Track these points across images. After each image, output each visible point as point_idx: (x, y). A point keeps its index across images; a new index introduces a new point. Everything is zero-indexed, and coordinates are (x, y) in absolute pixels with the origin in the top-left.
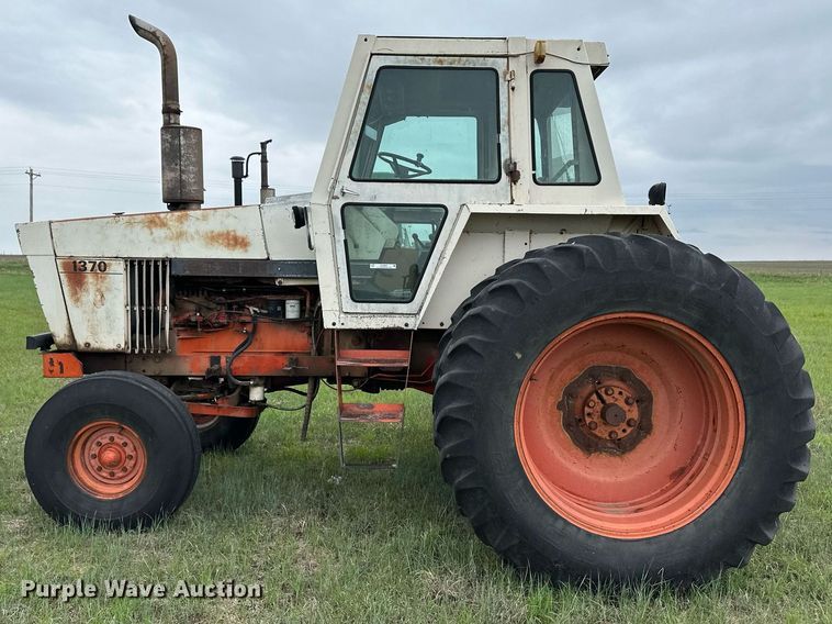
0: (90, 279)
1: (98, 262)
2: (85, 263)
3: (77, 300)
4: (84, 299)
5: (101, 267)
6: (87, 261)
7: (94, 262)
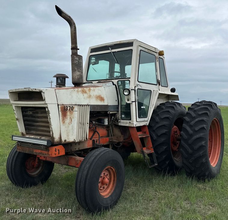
0: (68, 113)
2: (67, 107)
3: (64, 122)
4: (66, 122)
5: (72, 108)
6: (68, 106)
7: (70, 107)
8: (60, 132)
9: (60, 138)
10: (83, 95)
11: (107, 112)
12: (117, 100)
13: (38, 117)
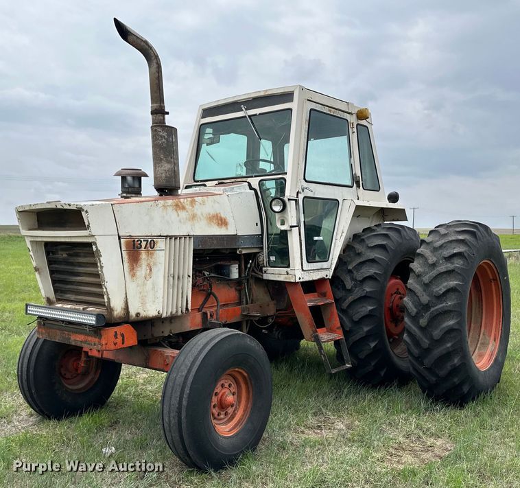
0: (143, 255)
1: (150, 240)
3: (133, 275)
4: (138, 274)
5: (152, 245)
6: (142, 240)
7: (147, 241)
8: (124, 296)
9: (127, 308)
10: (178, 215)
11: (236, 249)
12: (259, 224)
13: (80, 265)
